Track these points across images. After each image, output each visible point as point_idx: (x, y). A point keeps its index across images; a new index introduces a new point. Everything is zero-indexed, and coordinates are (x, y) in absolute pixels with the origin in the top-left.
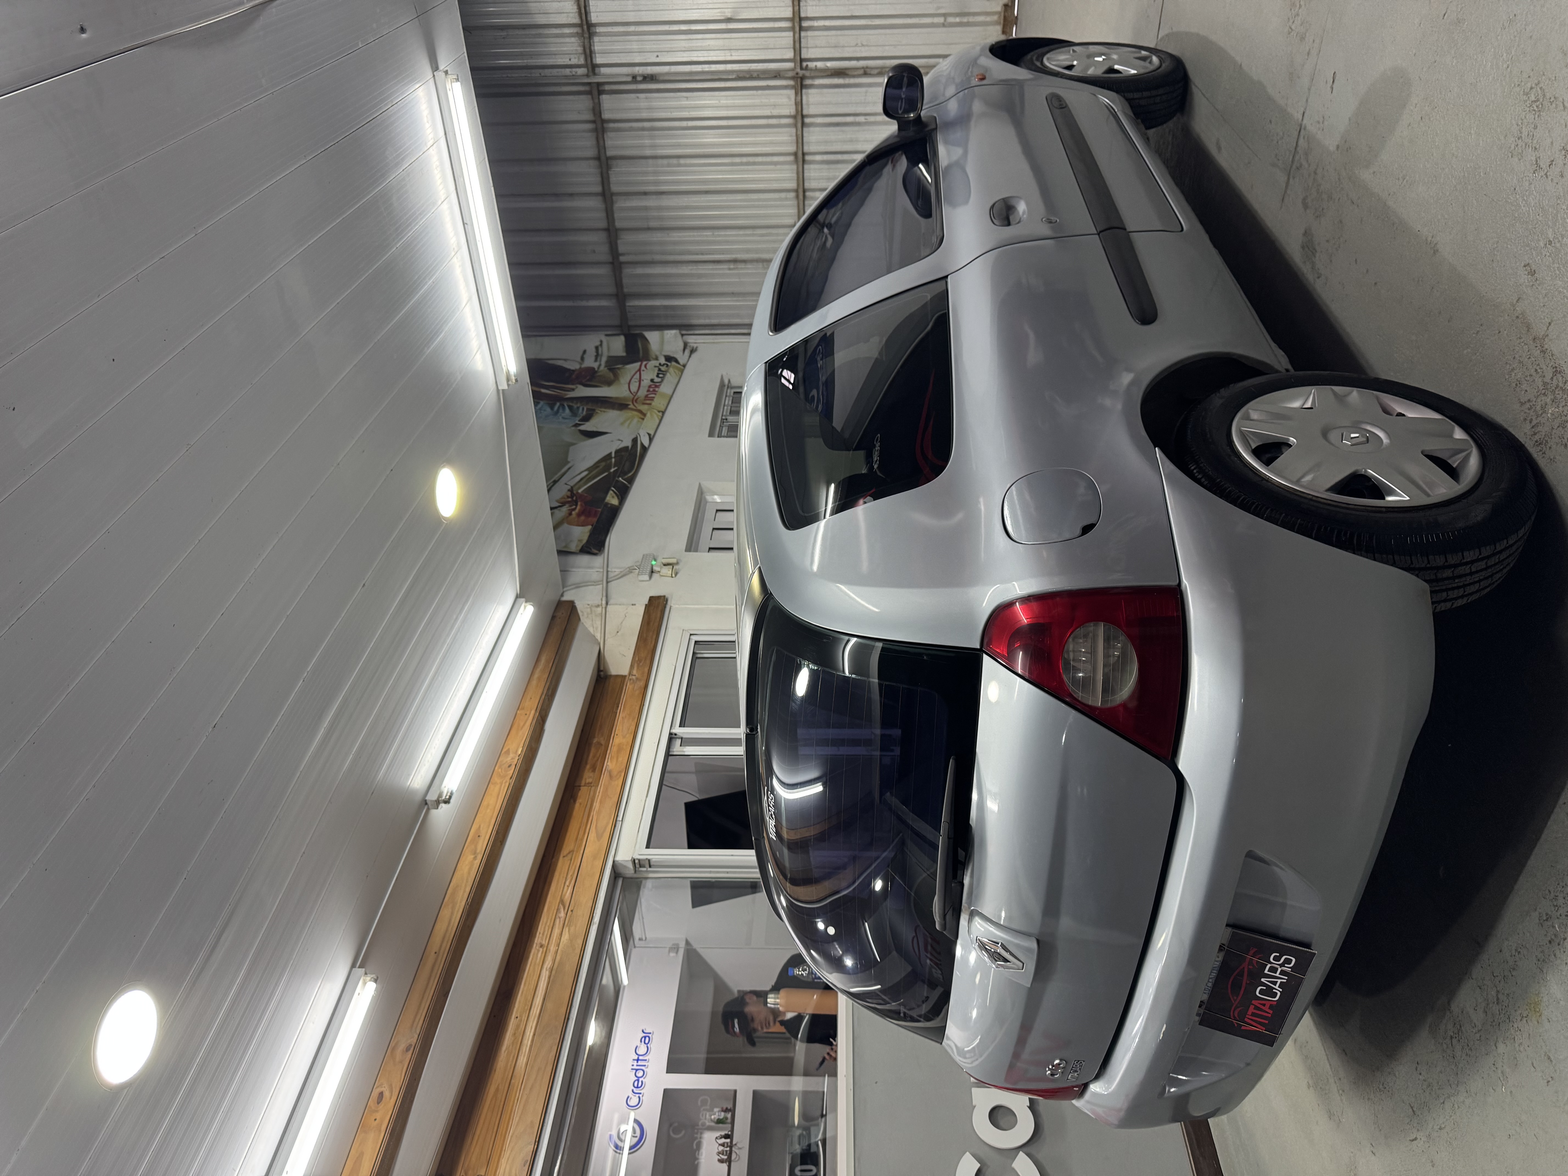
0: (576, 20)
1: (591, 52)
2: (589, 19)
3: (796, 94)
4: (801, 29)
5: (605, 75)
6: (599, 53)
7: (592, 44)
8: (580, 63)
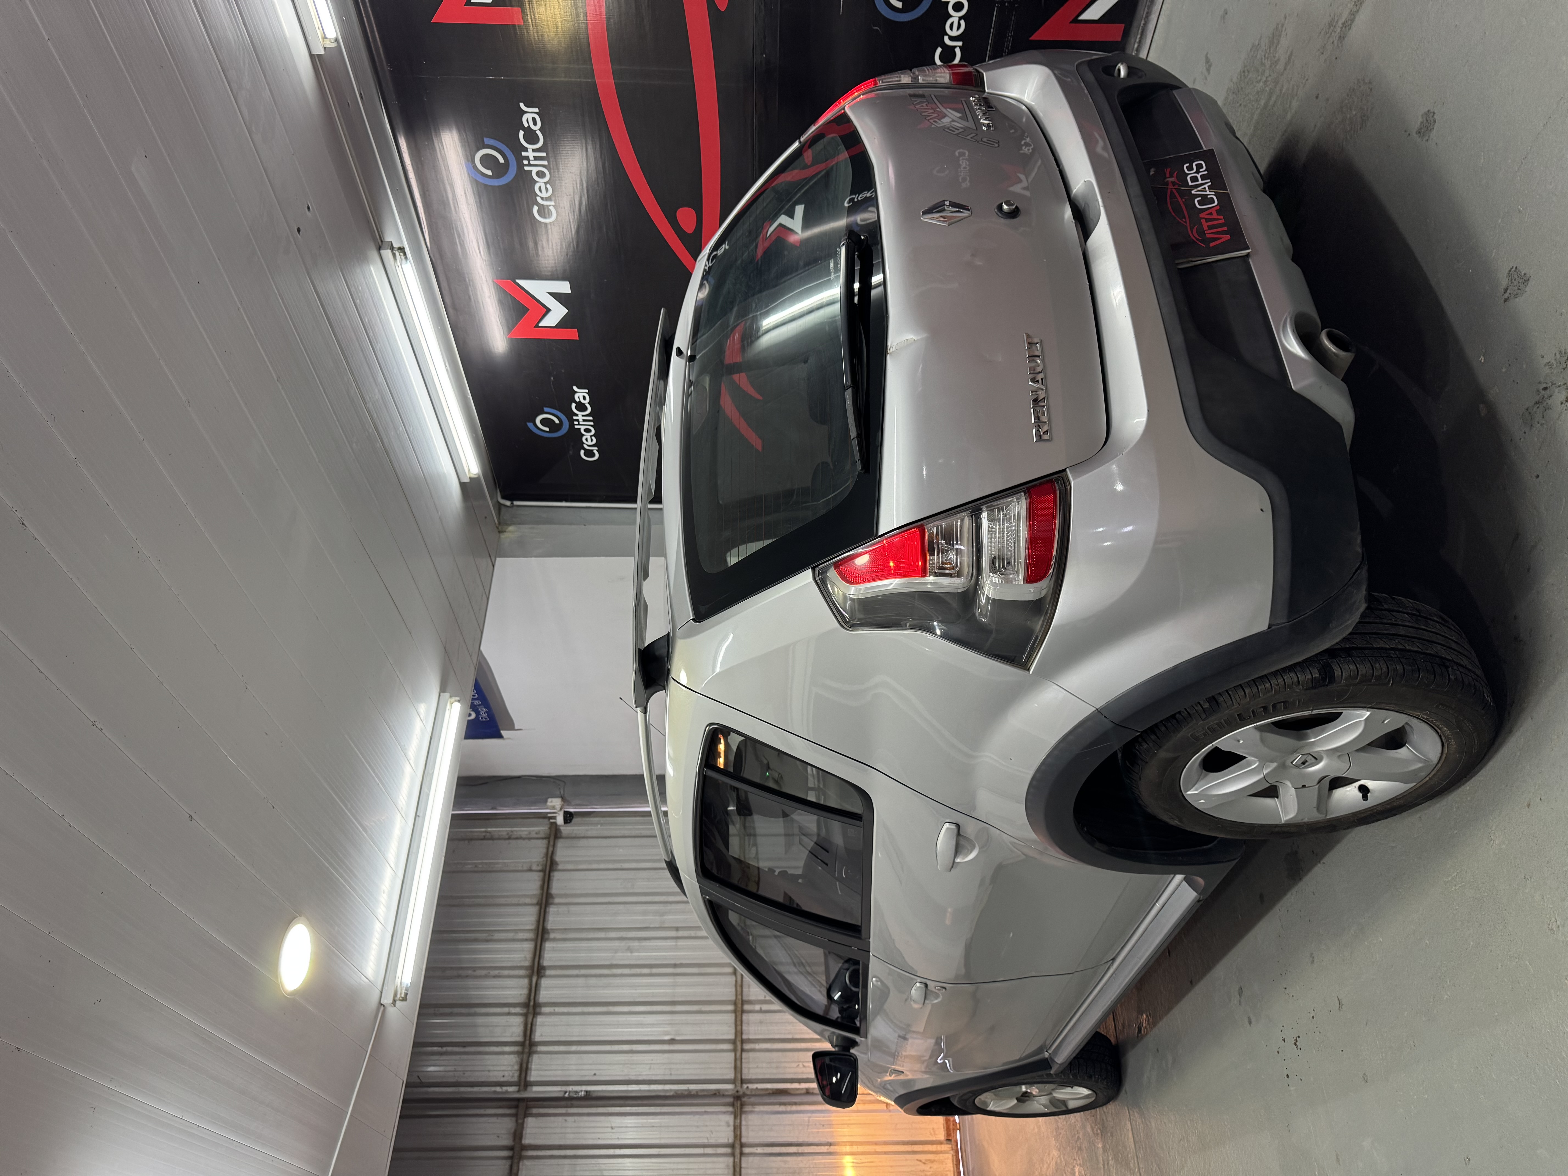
0: (520, 1039)
1: (527, 1069)
2: (533, 1037)
3: (735, 1118)
4: (742, 1050)
5: (536, 1092)
6: (534, 1070)
7: (530, 1061)
8: (513, 1080)
